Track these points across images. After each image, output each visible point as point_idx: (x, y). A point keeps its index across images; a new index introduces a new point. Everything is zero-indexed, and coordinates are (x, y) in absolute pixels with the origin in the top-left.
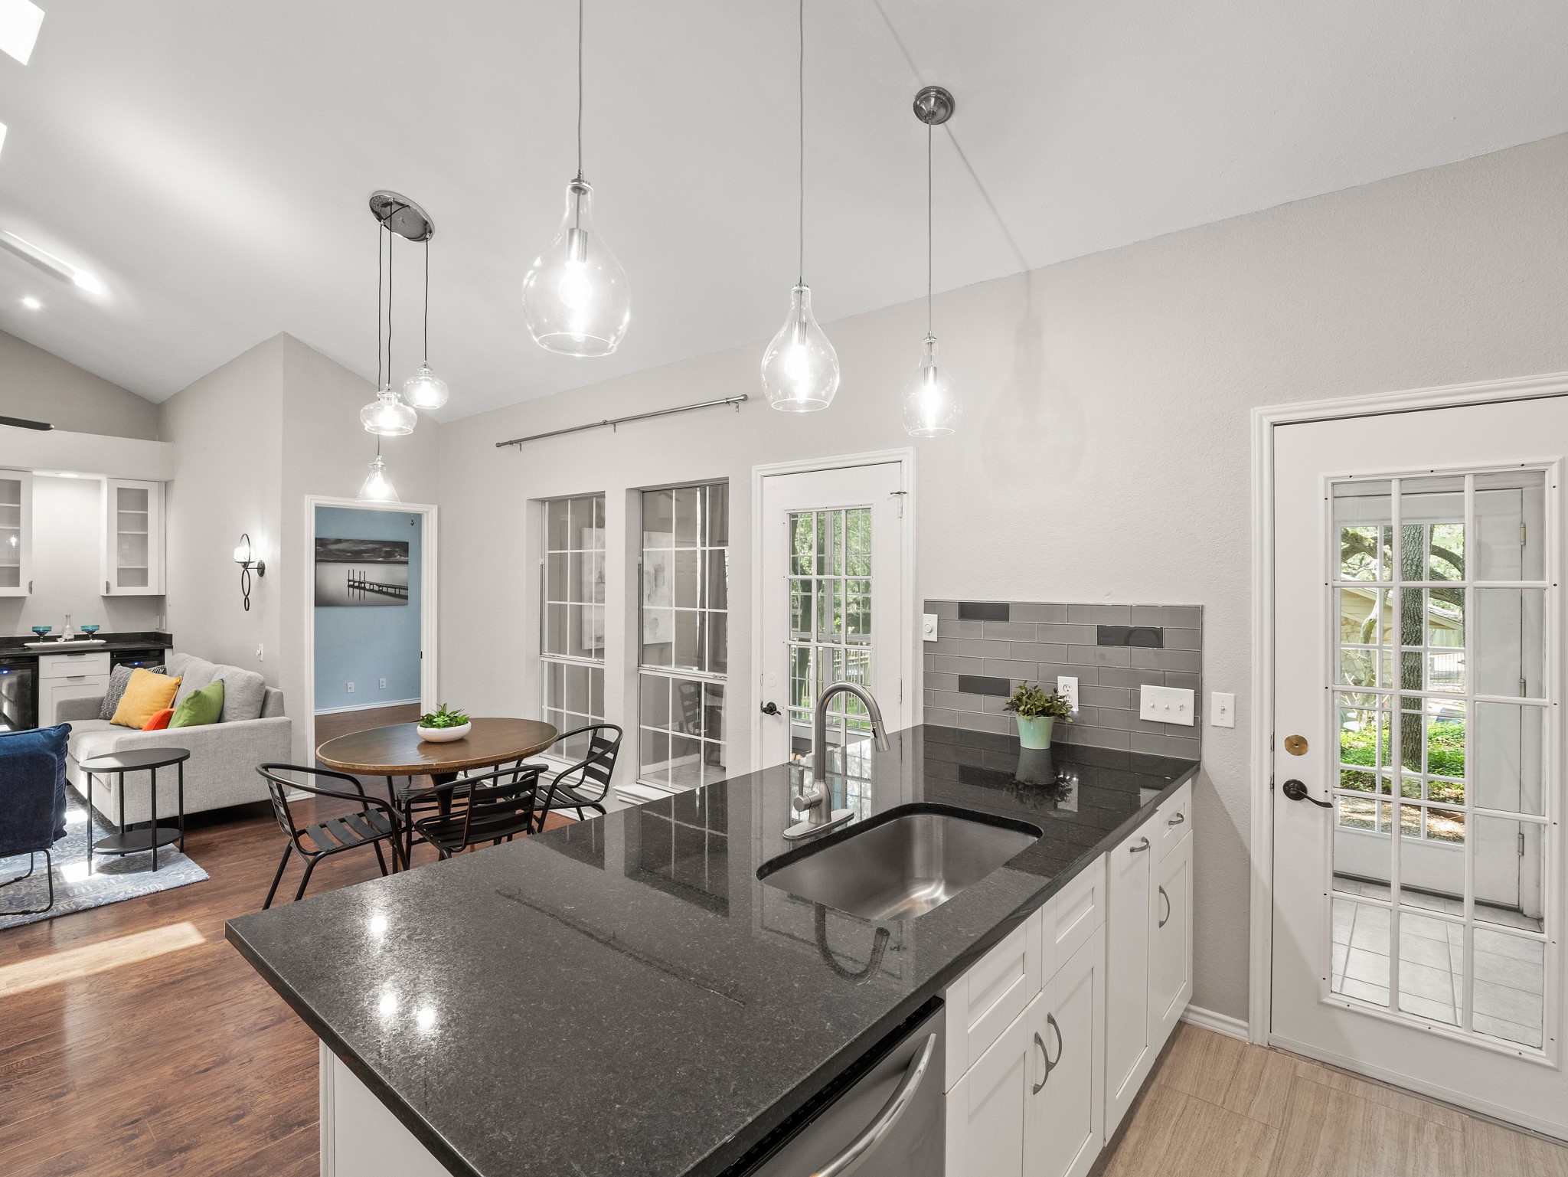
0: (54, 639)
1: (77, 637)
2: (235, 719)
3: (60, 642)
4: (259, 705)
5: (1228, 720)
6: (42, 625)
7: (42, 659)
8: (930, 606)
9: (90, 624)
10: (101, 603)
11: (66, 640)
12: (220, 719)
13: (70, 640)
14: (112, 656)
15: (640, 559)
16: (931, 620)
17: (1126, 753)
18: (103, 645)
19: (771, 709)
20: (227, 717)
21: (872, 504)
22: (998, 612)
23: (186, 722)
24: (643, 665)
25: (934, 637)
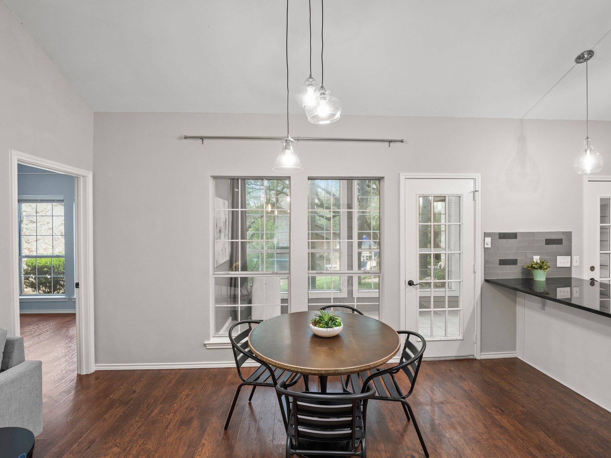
5: (578, 264)
8: (488, 235)
16: (488, 240)
17: (552, 278)
19: (411, 283)
21: (462, 195)
22: (514, 236)
25: (489, 246)
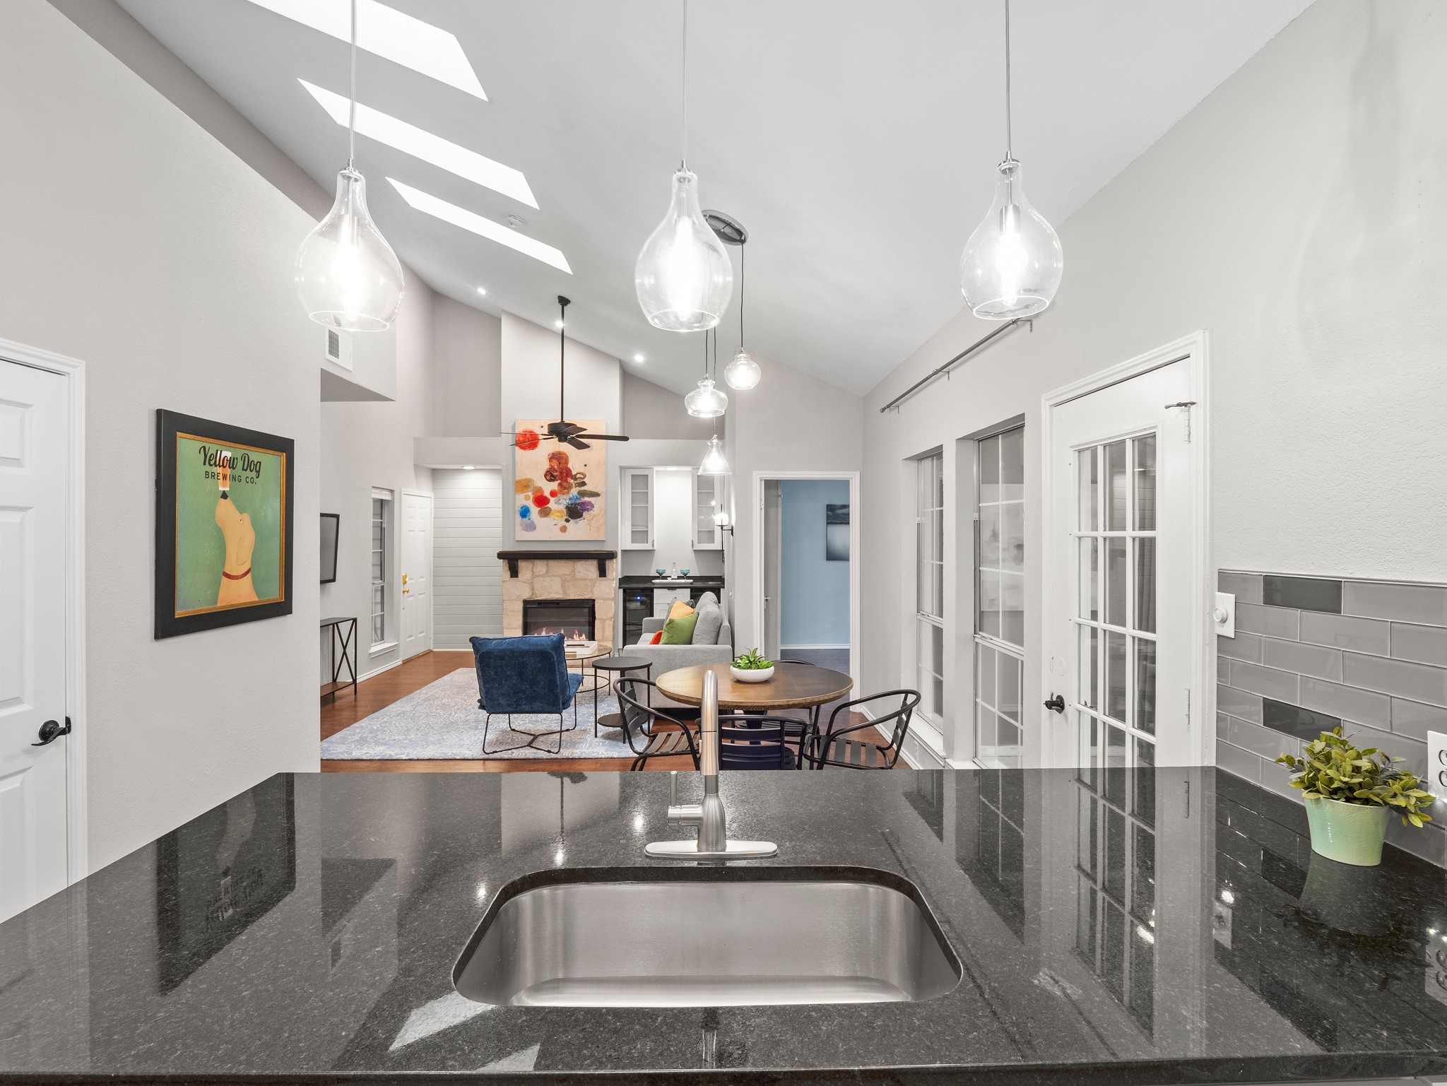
0: (665, 578)
1: (679, 578)
2: (698, 643)
3: (669, 580)
4: (714, 634)
6: (661, 569)
7: (655, 590)
8: (1226, 581)
9: (685, 569)
10: (692, 555)
11: (672, 579)
12: (690, 643)
13: (675, 579)
14: (691, 591)
15: (976, 515)
16: (1226, 602)
18: (691, 584)
19: (1057, 704)
20: (694, 641)
21: (1156, 427)
23: (666, 642)
24: (980, 633)
25: (1229, 630)
